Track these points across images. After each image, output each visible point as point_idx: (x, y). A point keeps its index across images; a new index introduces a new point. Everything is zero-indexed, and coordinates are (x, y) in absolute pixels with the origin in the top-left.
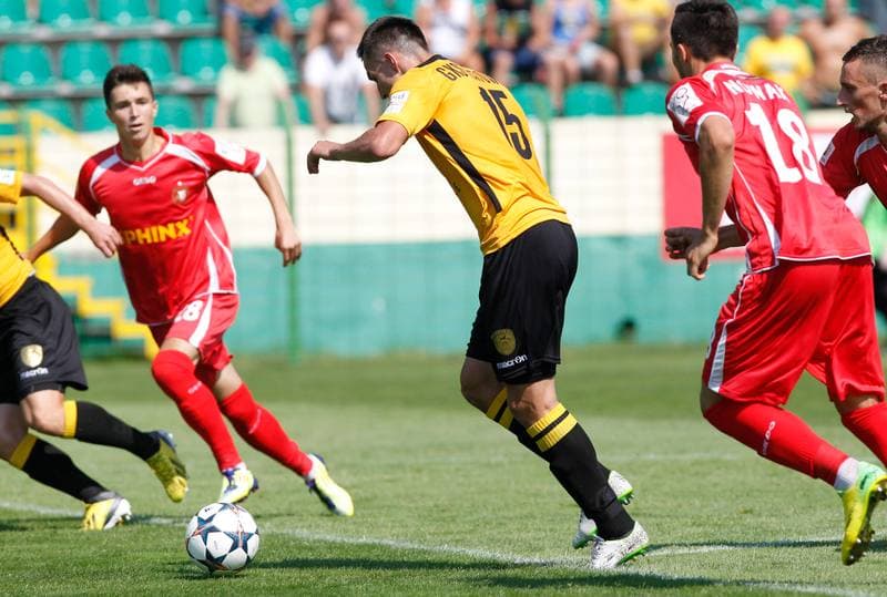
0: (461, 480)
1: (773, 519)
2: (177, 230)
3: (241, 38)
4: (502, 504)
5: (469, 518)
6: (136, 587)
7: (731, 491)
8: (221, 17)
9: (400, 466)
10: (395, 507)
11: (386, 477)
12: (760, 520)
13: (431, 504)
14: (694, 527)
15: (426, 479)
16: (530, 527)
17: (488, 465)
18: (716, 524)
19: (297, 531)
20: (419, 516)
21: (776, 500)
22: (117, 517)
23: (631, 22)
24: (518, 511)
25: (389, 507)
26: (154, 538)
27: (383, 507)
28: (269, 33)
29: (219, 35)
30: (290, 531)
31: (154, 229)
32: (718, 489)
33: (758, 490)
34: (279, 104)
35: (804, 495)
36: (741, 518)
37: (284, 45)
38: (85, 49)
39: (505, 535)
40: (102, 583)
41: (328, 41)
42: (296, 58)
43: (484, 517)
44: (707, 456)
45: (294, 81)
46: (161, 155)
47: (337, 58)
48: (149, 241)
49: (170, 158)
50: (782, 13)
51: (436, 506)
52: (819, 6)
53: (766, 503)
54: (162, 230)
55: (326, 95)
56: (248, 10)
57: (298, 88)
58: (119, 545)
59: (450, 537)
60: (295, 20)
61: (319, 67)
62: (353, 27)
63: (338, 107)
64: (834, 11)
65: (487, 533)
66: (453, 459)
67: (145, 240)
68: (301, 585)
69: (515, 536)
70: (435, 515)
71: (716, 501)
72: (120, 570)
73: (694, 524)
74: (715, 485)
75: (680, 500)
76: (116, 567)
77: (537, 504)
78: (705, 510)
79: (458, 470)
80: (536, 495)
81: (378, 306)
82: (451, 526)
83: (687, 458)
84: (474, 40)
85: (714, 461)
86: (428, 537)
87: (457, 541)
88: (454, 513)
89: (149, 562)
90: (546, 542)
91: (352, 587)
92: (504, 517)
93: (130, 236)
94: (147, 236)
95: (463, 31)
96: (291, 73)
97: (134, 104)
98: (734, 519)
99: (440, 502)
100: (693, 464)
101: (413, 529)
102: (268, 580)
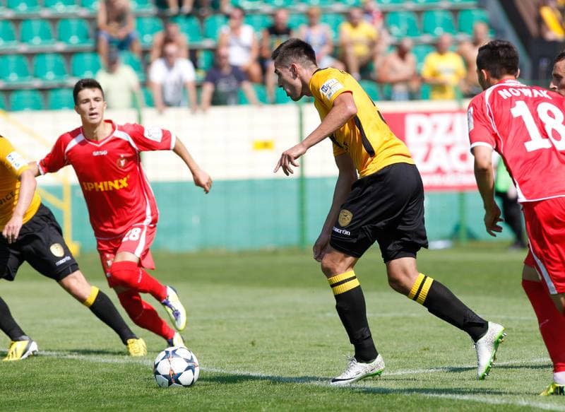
0: (247, 329)
1: (442, 354)
2: (120, 184)
3: (110, 53)
4: (273, 345)
5: (252, 353)
6: (44, 396)
7: (416, 336)
8: (97, 40)
9: (209, 321)
10: (206, 346)
11: (201, 327)
12: (434, 354)
13: (228, 344)
14: (393, 359)
15: (225, 329)
16: (290, 359)
17: (264, 320)
18: (406, 357)
19: (145, 361)
20: (221, 352)
21: (443, 342)
22: (30, 352)
23: (353, 43)
24: (283, 349)
25: (202, 346)
26: (55, 366)
27: (199, 346)
28: (127, 49)
29: (96, 51)
30: (141, 362)
31: (105, 183)
32: (408, 335)
33: (432, 336)
34: (133, 94)
35: (461, 339)
36: (422, 353)
37: (136, 57)
38: (12, 59)
39: (275, 364)
40: (23, 394)
41: (164, 55)
42: (144, 65)
43: (262, 353)
44: (401, 315)
45: (142, 80)
46: (110, 138)
47: (170, 65)
48: (102, 189)
49: (118, 139)
50: (447, 38)
51: (232, 346)
52: (470, 34)
53: (437, 343)
54: (111, 183)
55: (163, 89)
56: (114, 35)
57: (145, 84)
58: (33, 370)
59: (239, 366)
60: (143, 42)
61: (158, 71)
62: (179, 46)
63: (170, 96)
64: (479, 37)
65: (264, 362)
66: (242, 316)
67: (100, 189)
68: (147, 395)
69: (281, 364)
70: (231, 351)
71: (406, 342)
72: (34, 386)
73: (392, 357)
74: (407, 332)
75: (384, 342)
76: (32, 383)
77: (294, 344)
78: (399, 348)
79: (245, 324)
80: (294, 339)
81: (195, 221)
82: (241, 358)
83: (389, 315)
84: (255, 54)
85: (404, 318)
86: (227, 365)
87: (245, 368)
88: (243, 350)
89: (52, 380)
90: (301, 368)
91: (179, 396)
92: (274, 352)
93: (91, 186)
94: (101, 186)
95: (249, 49)
96: (142, 75)
97: (92, 101)
98: (417, 354)
99: (234, 343)
100: (392, 319)
101: (217, 360)
102: (127, 392)
